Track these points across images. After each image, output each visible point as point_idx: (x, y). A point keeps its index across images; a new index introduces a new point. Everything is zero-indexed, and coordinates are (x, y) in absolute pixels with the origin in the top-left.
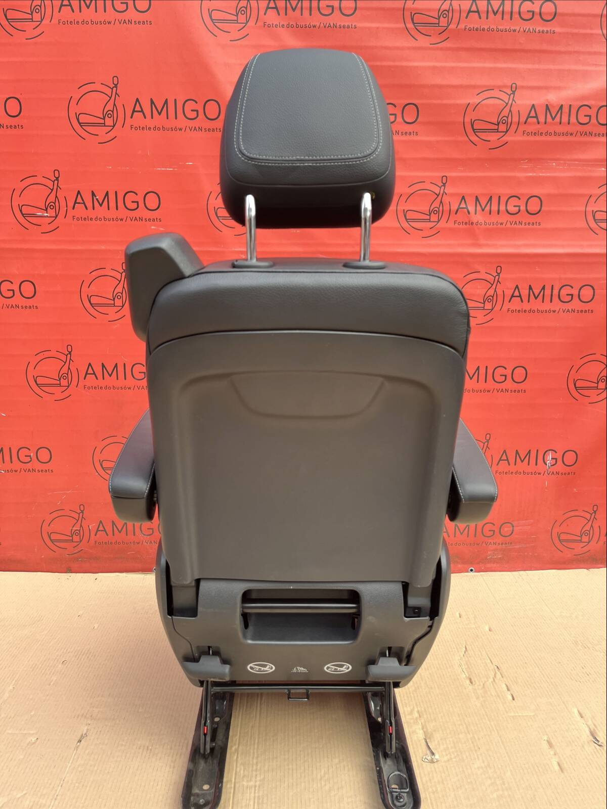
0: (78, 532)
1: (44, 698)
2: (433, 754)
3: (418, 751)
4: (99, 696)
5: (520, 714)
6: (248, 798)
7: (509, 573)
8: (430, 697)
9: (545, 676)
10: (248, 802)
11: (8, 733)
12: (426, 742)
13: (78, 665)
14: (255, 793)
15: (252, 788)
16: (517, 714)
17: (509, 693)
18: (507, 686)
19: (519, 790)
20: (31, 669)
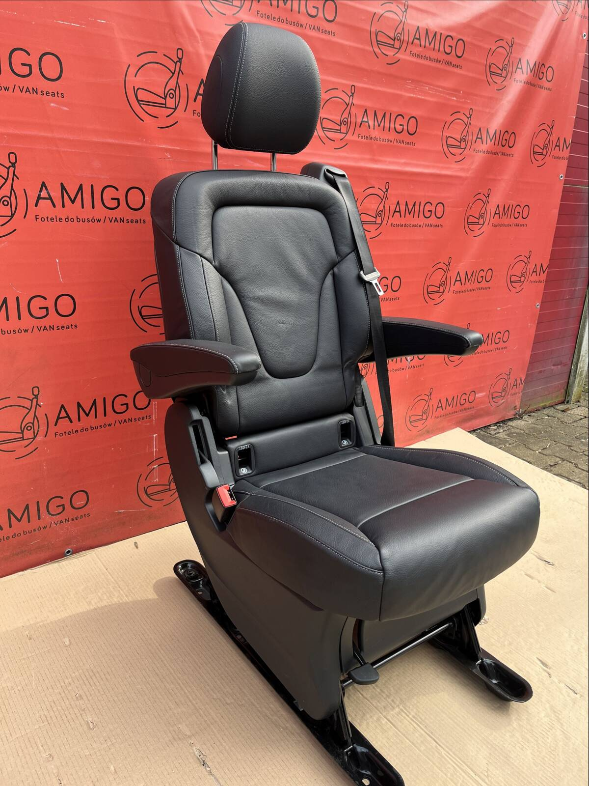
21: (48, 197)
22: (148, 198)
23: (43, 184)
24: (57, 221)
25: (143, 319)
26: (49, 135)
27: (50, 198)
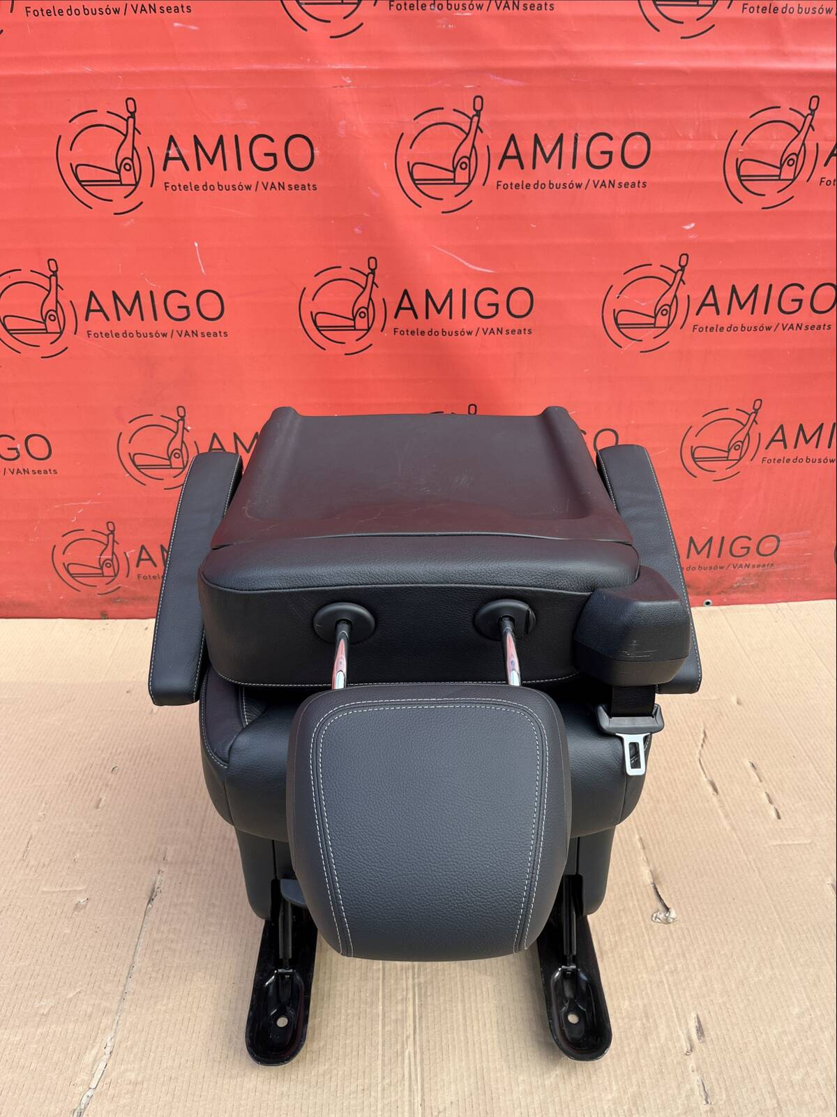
0: (110, 562)
1: (91, 831)
2: (667, 909)
3: (645, 904)
4: (172, 825)
5: (790, 842)
6: (405, 986)
7: (763, 606)
8: (657, 817)
9: (824, 778)
10: (404, 993)
11: (43, 893)
12: (656, 889)
13: (135, 773)
14: (413, 978)
15: (409, 969)
16: (785, 842)
17: (772, 807)
18: (768, 795)
19: (795, 967)
20: (68, 783)
21: (178, 156)
22: (318, 152)
23: (172, 139)
24: (192, 190)
25: (319, 331)
26: (174, 68)
27: (181, 158)
